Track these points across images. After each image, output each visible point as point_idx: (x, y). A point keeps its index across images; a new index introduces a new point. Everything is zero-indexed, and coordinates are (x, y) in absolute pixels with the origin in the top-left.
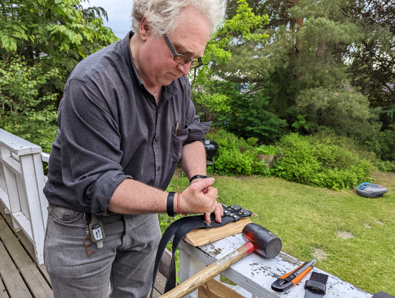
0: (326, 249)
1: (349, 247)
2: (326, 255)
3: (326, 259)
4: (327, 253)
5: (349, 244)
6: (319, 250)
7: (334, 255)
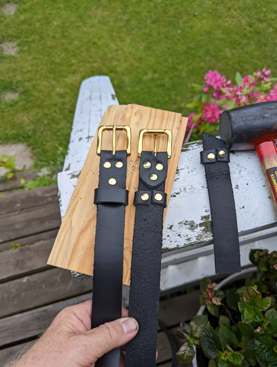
0: (9, 39)
1: (25, 21)
2: (14, 44)
3: (19, 50)
4: (14, 41)
5: (22, 17)
6: (5, 43)
7: (21, 40)
